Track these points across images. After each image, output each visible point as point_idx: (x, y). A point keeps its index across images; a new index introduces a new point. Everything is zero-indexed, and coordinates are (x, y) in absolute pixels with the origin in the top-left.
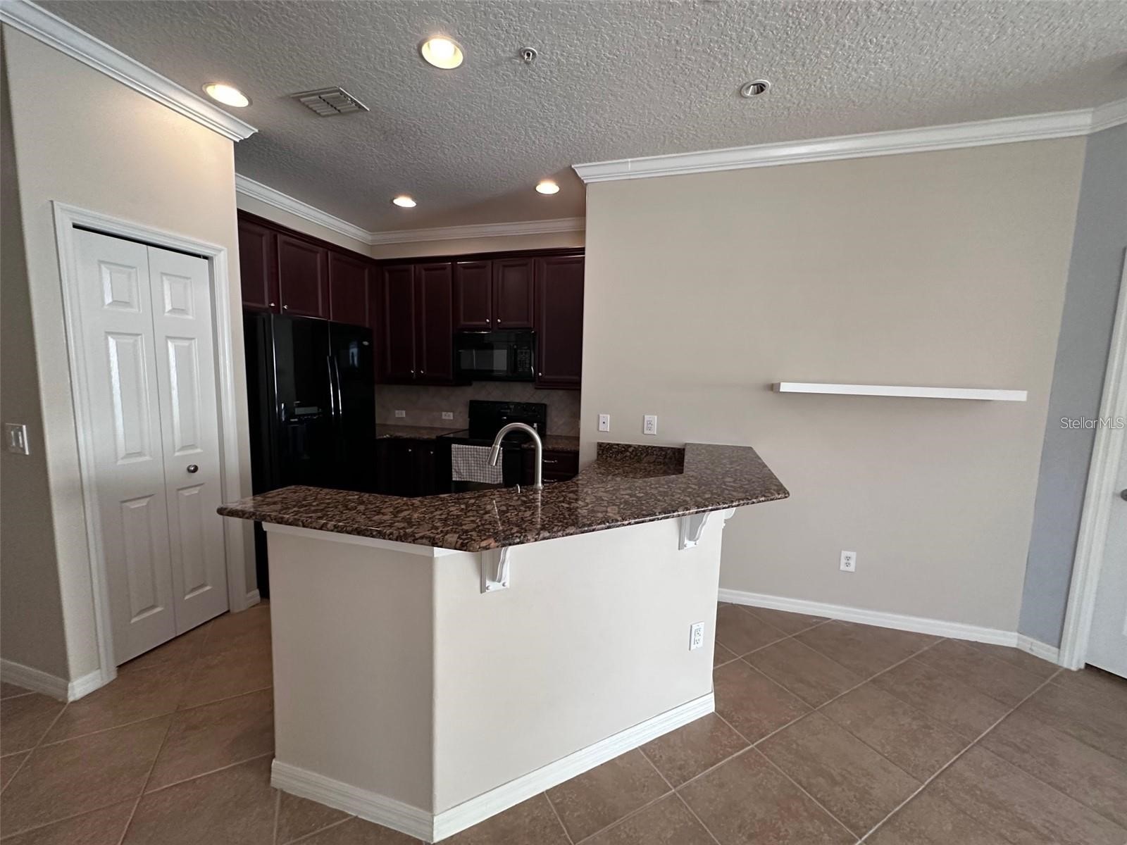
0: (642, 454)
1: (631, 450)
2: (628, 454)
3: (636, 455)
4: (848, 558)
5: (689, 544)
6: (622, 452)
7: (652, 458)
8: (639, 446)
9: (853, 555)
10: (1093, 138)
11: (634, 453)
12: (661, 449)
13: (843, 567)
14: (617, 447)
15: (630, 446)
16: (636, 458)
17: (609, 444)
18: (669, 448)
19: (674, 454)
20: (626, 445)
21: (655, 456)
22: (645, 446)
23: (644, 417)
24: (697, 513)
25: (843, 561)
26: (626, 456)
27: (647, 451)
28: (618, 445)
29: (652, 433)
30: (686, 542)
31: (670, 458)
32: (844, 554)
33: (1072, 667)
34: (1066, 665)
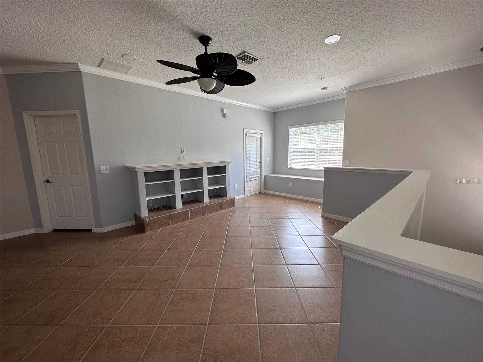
33: (47, 232)
34: (45, 232)
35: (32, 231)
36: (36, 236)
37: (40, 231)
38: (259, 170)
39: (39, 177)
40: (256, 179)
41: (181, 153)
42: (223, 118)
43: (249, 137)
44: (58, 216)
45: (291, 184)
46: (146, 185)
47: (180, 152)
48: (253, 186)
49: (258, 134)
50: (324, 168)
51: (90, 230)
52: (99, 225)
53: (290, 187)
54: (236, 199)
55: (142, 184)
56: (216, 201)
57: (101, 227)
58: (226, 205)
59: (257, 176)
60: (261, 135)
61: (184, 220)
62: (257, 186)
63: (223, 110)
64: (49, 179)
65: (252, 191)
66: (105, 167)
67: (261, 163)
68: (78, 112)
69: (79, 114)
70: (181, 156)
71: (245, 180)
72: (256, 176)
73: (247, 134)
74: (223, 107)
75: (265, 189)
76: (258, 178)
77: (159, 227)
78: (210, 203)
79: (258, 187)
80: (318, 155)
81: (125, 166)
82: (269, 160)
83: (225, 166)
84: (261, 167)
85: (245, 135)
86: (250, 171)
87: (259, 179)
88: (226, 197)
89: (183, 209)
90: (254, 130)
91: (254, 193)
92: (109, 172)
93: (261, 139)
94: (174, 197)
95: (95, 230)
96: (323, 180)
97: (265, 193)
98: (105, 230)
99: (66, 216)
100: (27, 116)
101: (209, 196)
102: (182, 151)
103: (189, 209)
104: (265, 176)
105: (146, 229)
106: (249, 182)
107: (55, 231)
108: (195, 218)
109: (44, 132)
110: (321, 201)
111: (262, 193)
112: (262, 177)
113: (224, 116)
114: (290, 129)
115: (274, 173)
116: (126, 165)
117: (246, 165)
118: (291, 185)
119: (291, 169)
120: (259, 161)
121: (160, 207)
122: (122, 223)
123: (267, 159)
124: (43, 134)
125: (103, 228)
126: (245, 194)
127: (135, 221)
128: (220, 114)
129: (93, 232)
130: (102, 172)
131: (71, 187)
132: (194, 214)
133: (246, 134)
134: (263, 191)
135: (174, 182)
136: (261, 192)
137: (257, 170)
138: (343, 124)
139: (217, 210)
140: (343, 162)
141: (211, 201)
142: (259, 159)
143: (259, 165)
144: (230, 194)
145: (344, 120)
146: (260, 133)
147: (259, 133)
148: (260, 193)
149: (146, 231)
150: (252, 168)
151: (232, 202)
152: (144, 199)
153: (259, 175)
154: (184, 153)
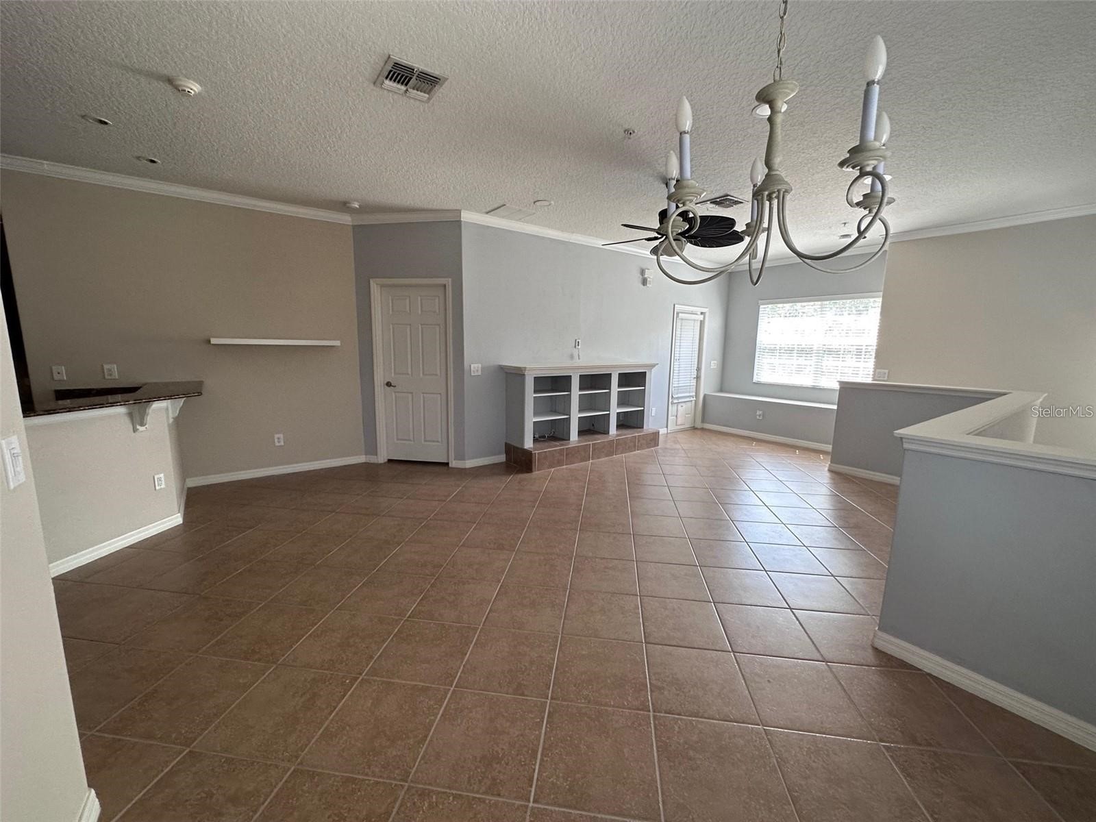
4: (279, 438)
5: (141, 428)
9: (281, 436)
10: (355, 228)
13: (277, 444)
23: (102, 366)
24: (134, 403)
25: (276, 440)
29: (113, 377)
30: (138, 427)
32: (277, 436)
33: (382, 462)
34: (380, 462)
35: (361, 459)
36: (366, 465)
37: (372, 459)
38: (695, 384)
39: (379, 378)
40: (688, 399)
41: (575, 347)
42: (642, 286)
43: (682, 319)
44: (398, 439)
45: (761, 412)
46: (534, 397)
47: (574, 345)
48: (682, 414)
49: (696, 314)
50: (841, 383)
51: (447, 464)
52: (461, 456)
53: (758, 417)
54: (660, 433)
55: (530, 395)
56: (629, 434)
57: (464, 460)
58: (644, 442)
59: (691, 394)
60: (702, 316)
61: (582, 460)
62: (689, 414)
63: (643, 272)
64: (390, 381)
65: (679, 422)
66: (476, 365)
67: (699, 369)
68: (448, 281)
69: (450, 284)
70: (575, 353)
71: (670, 401)
72: (688, 394)
73: (680, 315)
74: (644, 267)
75: (703, 421)
76: (692, 399)
77: (551, 466)
78: (618, 435)
79: (690, 416)
80: (820, 358)
81: (500, 366)
82: (715, 364)
83: (645, 372)
84: (698, 378)
85: (675, 315)
86: (680, 385)
87: (694, 402)
88: (643, 428)
89: (579, 442)
90: (690, 307)
91: (682, 427)
92: (480, 373)
93: (702, 323)
94: (569, 419)
95: (454, 464)
96: (835, 407)
97: (703, 429)
98: (469, 464)
99: (410, 440)
100: (375, 286)
101: (619, 424)
102: (577, 344)
103: (591, 443)
104: (705, 396)
105: (533, 467)
106: (676, 405)
107: (390, 461)
108: (598, 458)
109: (393, 311)
110: (829, 448)
111: (696, 429)
112: (699, 399)
113: (644, 282)
114: (761, 306)
115: (721, 391)
116: (500, 364)
117: (673, 373)
118: (760, 416)
119: (758, 384)
120: (696, 366)
121: (544, 437)
122: (488, 456)
123: (711, 363)
124: (391, 313)
125: (466, 462)
126: (667, 427)
127: (505, 455)
128: (637, 278)
129: (450, 466)
130: (473, 374)
131: (422, 395)
132: (599, 451)
133: (678, 313)
134: (699, 425)
135: (570, 395)
136: (696, 426)
137: (692, 384)
138: (880, 300)
139: (630, 449)
140: (874, 375)
141: (620, 432)
142: (696, 363)
143: (696, 374)
144: (650, 425)
145: (881, 294)
146: (702, 313)
147: (699, 313)
148: (694, 428)
149: (533, 469)
150: (683, 379)
151: (654, 439)
152: (530, 419)
153: (694, 394)
154: (579, 347)
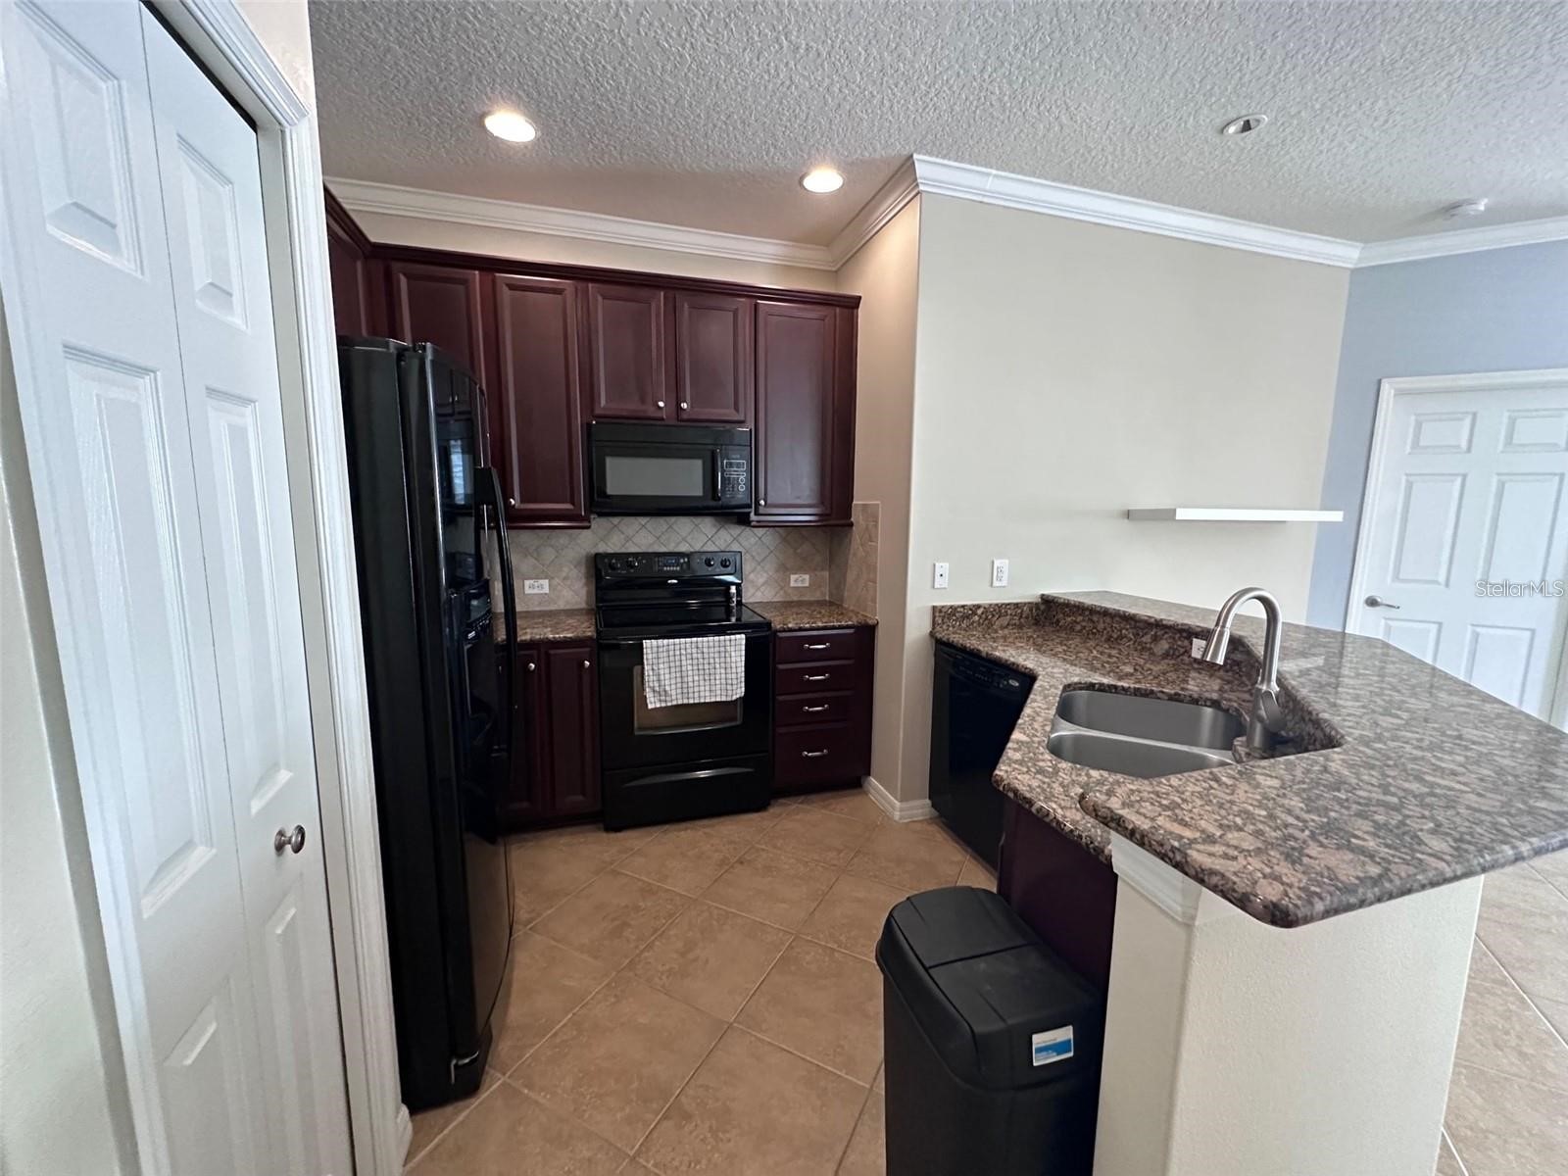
0: (993, 616)
1: (979, 612)
2: (976, 618)
3: (986, 619)
6: (968, 617)
7: (1005, 621)
8: (991, 605)
11: (984, 616)
12: (1017, 605)
14: (962, 610)
15: (979, 607)
16: (987, 622)
17: (951, 607)
18: (1025, 604)
19: (1031, 610)
20: (974, 606)
21: (1008, 617)
22: (997, 605)
23: (993, 563)
26: (973, 622)
27: (1000, 611)
28: (963, 606)
29: (1002, 585)
31: (1027, 618)
64: (1378, 594)
100: (1391, 393)
109: (1414, 445)
124: (1408, 449)
131: (1471, 630)
